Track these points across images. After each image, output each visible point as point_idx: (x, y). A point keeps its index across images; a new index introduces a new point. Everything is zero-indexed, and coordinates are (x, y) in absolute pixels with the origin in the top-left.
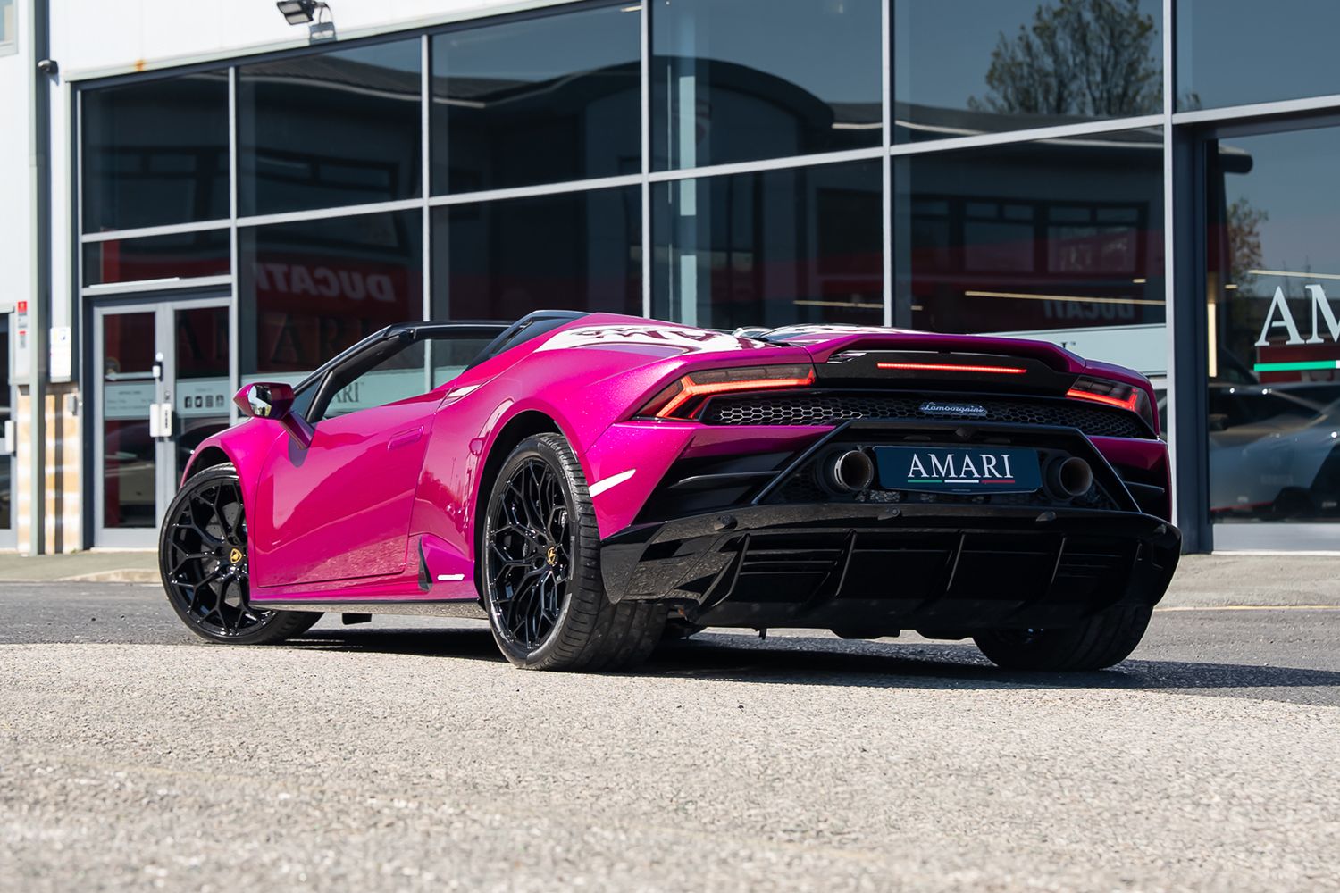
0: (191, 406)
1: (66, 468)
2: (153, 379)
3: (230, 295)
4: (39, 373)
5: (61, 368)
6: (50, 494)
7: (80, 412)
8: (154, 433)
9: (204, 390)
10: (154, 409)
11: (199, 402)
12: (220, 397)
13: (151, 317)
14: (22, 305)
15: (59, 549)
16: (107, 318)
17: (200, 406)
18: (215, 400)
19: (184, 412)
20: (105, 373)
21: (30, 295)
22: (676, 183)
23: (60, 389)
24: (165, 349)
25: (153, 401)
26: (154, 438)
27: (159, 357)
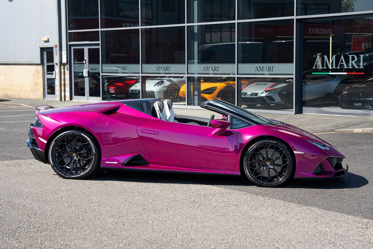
0: (92, 70)
1: (66, 82)
2: (84, 63)
3: (100, 46)
4: (60, 61)
5: (64, 60)
6: (63, 88)
7: (69, 70)
8: (84, 75)
9: (95, 66)
10: (84, 70)
11: (93, 69)
12: (98, 68)
13: (83, 49)
14: (56, 46)
15: (65, 100)
16: (74, 49)
17: (94, 70)
18: (97, 69)
19: (90, 71)
20: (74, 61)
21: (57, 43)
22: (193, 26)
23: (64, 65)
24: (86, 57)
25: (84, 68)
26: (84, 77)
27: (85, 59)
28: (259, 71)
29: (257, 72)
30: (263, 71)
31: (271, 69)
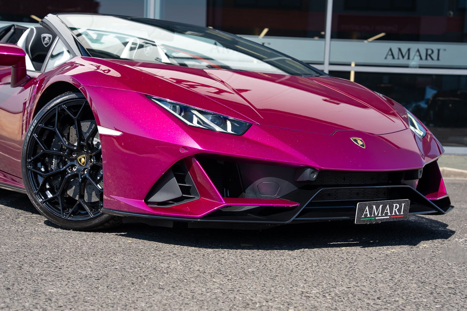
28: (396, 57)
29: (390, 61)
30: (409, 58)
31: (435, 56)
